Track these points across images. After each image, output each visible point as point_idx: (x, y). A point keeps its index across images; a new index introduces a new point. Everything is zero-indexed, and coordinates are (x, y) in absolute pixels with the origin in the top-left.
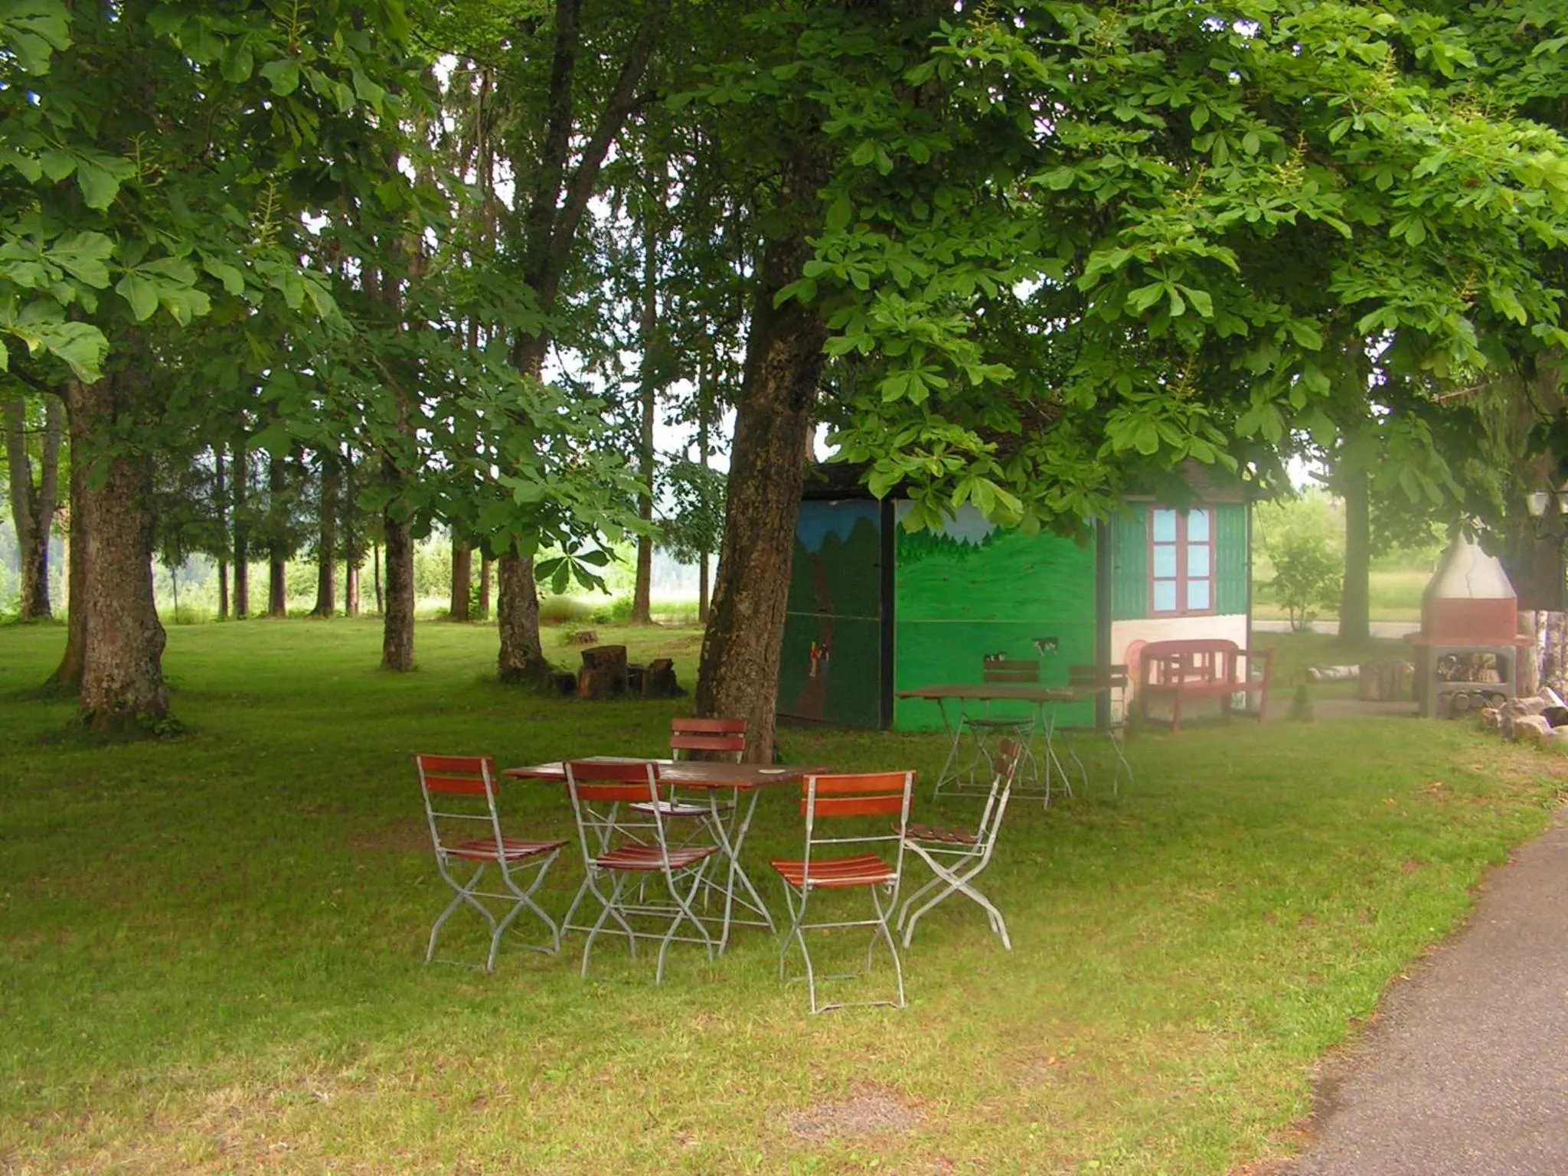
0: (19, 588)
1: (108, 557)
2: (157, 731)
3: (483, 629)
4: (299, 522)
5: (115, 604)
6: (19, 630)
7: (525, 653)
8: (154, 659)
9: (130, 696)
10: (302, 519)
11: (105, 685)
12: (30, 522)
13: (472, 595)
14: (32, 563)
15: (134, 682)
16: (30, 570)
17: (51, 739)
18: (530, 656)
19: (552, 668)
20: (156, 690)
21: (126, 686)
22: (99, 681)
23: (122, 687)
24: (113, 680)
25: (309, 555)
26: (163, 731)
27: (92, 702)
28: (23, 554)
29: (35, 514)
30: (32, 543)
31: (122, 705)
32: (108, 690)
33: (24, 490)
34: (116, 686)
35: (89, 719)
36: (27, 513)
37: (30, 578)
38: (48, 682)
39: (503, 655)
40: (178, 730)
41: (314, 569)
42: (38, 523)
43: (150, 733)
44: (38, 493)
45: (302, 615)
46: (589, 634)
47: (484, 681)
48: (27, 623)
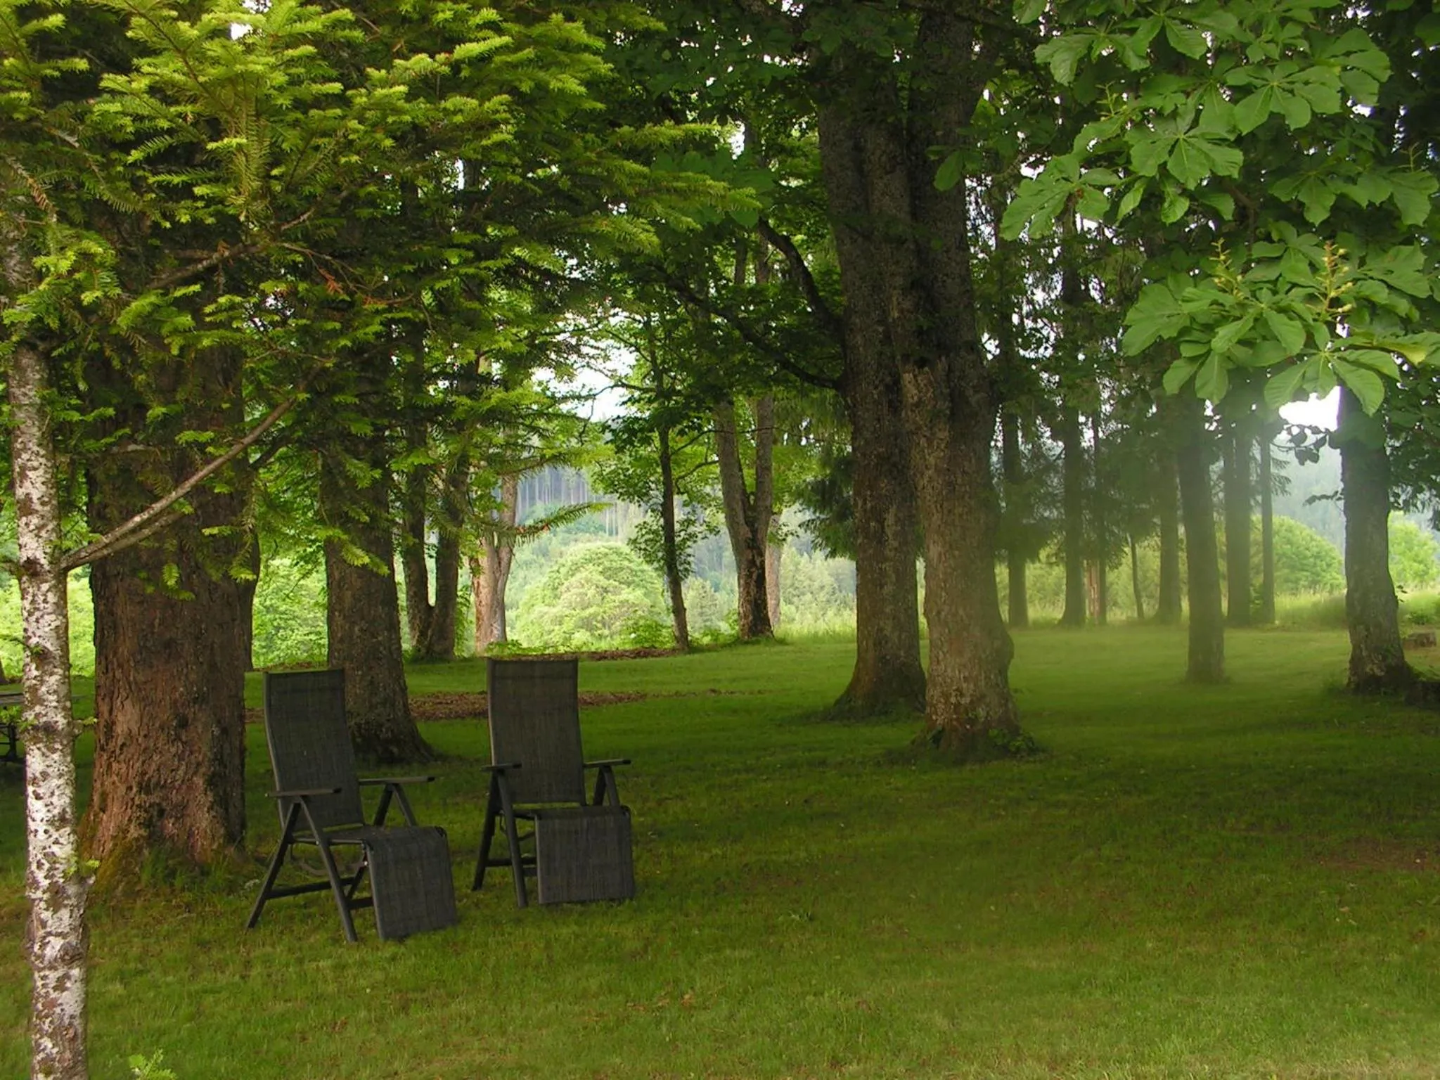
0: (736, 605)
1: (952, 562)
2: (1013, 749)
3: (1271, 634)
4: (1043, 519)
5: (961, 612)
6: (742, 650)
7: (1384, 658)
8: (1003, 672)
9: (981, 712)
10: (1047, 514)
11: (953, 700)
12: (745, 531)
13: (1253, 594)
14: (750, 576)
15: (983, 697)
16: (747, 585)
17: (895, 759)
18: (1391, 661)
19: (1419, 674)
20: (1006, 705)
21: (978, 700)
22: (946, 696)
23: (972, 702)
24: (962, 695)
25: (1056, 555)
26: (1018, 750)
27: (940, 720)
28: (739, 568)
29: (750, 523)
30: (749, 554)
31: (973, 722)
32: (958, 705)
33: (737, 496)
34: (965, 701)
35: (937, 739)
36: (742, 521)
37: (748, 593)
38: (838, 702)
39: (1356, 661)
40: (1033, 749)
41: (1059, 571)
42: (754, 532)
43: (1005, 752)
44: (752, 497)
45: (1047, 625)
46: (1426, 636)
47: (1333, 692)
48: (747, 643)
